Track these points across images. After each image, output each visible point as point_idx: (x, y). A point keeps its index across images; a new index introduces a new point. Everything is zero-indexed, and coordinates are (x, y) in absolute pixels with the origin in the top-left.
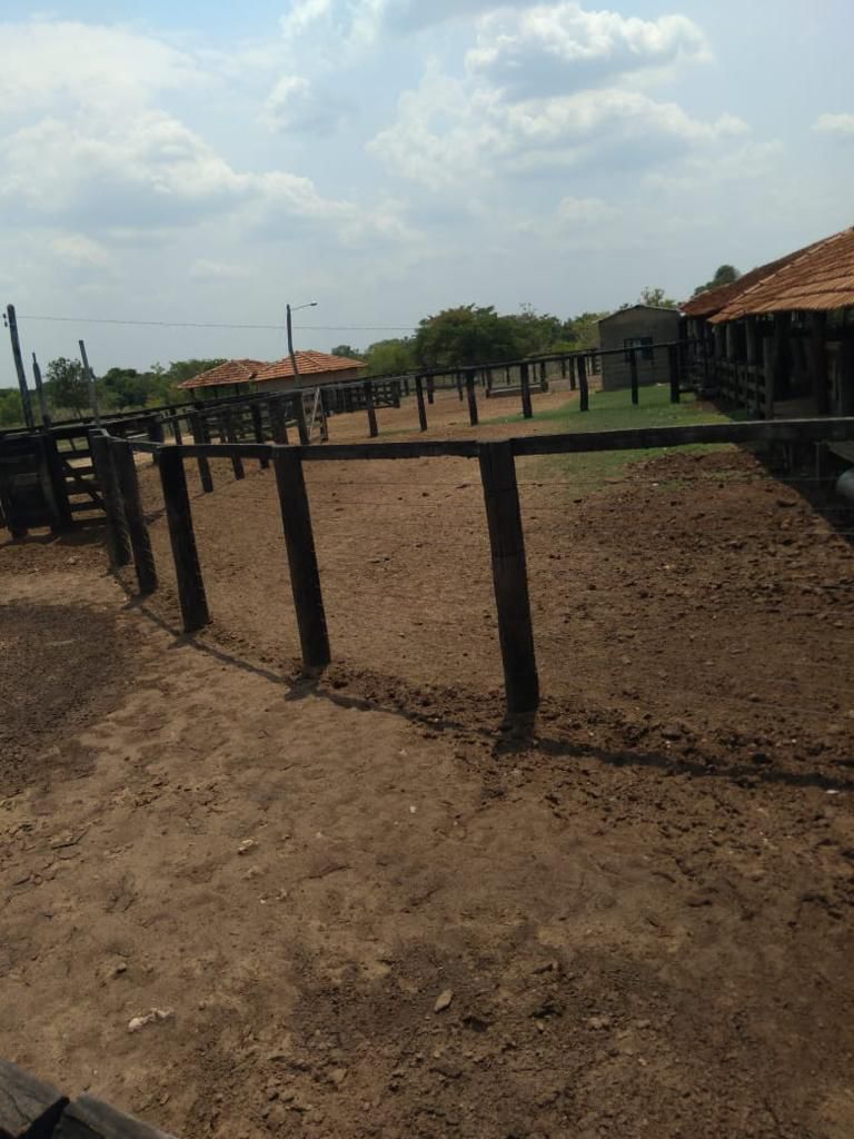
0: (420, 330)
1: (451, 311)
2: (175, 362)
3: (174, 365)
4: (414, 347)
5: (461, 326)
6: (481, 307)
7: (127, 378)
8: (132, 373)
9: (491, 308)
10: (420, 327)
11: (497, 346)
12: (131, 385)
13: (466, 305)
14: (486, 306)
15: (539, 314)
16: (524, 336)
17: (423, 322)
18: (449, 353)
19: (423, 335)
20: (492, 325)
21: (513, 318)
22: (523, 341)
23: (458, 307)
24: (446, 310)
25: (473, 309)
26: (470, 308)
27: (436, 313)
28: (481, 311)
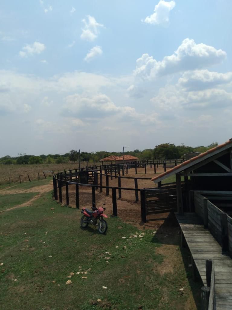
0: (156, 148)
1: (163, 144)
2: (97, 151)
3: (96, 152)
4: (153, 152)
5: (165, 148)
6: (171, 144)
7: (85, 154)
8: (87, 153)
9: (173, 144)
10: (155, 147)
11: (174, 153)
12: (86, 156)
13: (167, 143)
14: (172, 144)
15: (186, 146)
16: (182, 151)
17: (156, 146)
18: (162, 154)
19: (156, 149)
20: (173, 148)
21: (179, 146)
22: (181, 152)
23: (165, 143)
24: (162, 144)
25: (169, 144)
26: (168, 144)
27: (160, 144)
28: (171, 145)
